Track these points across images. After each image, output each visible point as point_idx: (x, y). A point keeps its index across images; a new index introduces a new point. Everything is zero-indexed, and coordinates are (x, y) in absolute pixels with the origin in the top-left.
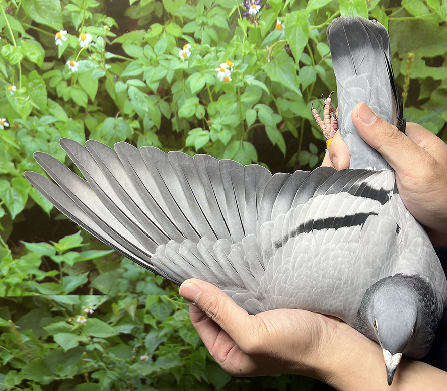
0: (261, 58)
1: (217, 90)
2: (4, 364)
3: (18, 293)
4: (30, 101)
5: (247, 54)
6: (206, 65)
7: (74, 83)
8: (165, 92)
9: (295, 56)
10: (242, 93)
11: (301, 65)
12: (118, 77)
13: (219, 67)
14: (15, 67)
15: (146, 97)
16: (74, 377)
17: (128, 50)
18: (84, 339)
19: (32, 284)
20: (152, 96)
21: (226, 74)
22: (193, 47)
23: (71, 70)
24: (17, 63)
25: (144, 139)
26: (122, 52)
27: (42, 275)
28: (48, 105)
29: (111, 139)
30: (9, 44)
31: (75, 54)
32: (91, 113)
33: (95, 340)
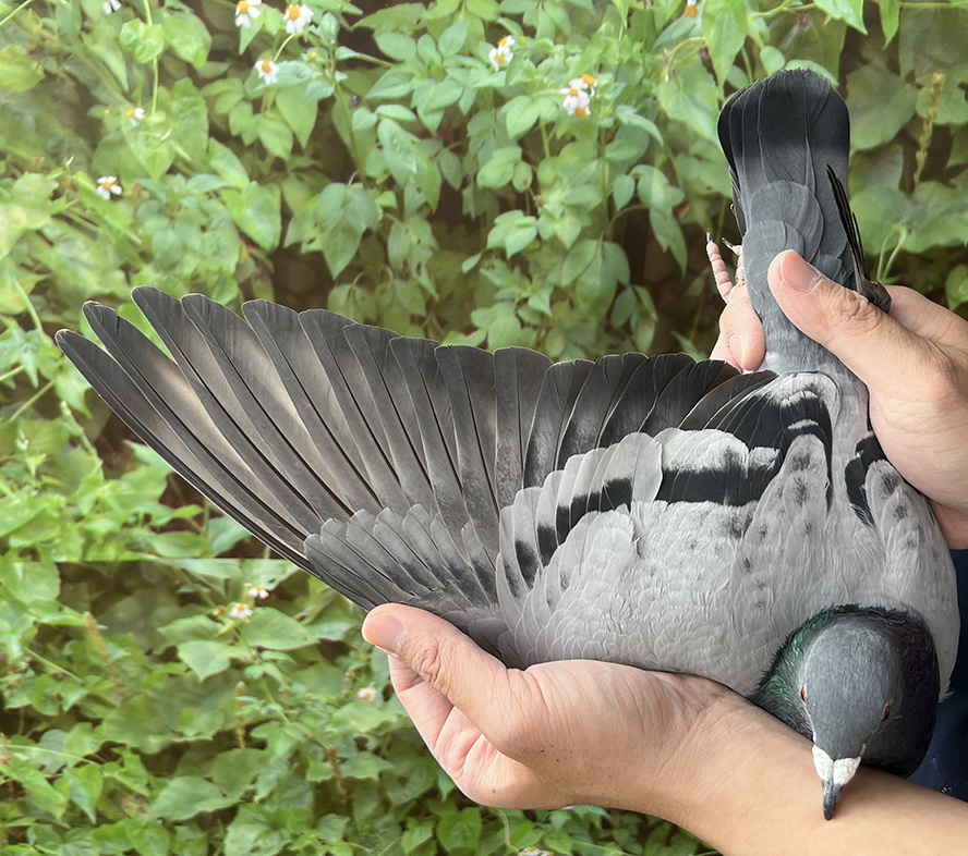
0: (652, 72)
1: (560, 132)
2: (66, 708)
3: (111, 553)
4: (172, 143)
5: (625, 61)
6: (542, 81)
7: (266, 109)
8: (453, 133)
9: (717, 71)
10: (610, 141)
11: (728, 88)
12: (359, 99)
13: (568, 86)
14: (146, 67)
15: (413, 142)
16: (215, 737)
17: (386, 42)
18: (242, 653)
19: (141, 533)
20: (426, 142)
21: (579, 102)
22: (520, 43)
23: (262, 80)
24: (152, 61)
25: (403, 232)
26: (372, 48)
27: (163, 515)
28: (208, 151)
29: (335, 229)
30: (138, 20)
31: (275, 47)
32: (299, 171)
33: (266, 655)
